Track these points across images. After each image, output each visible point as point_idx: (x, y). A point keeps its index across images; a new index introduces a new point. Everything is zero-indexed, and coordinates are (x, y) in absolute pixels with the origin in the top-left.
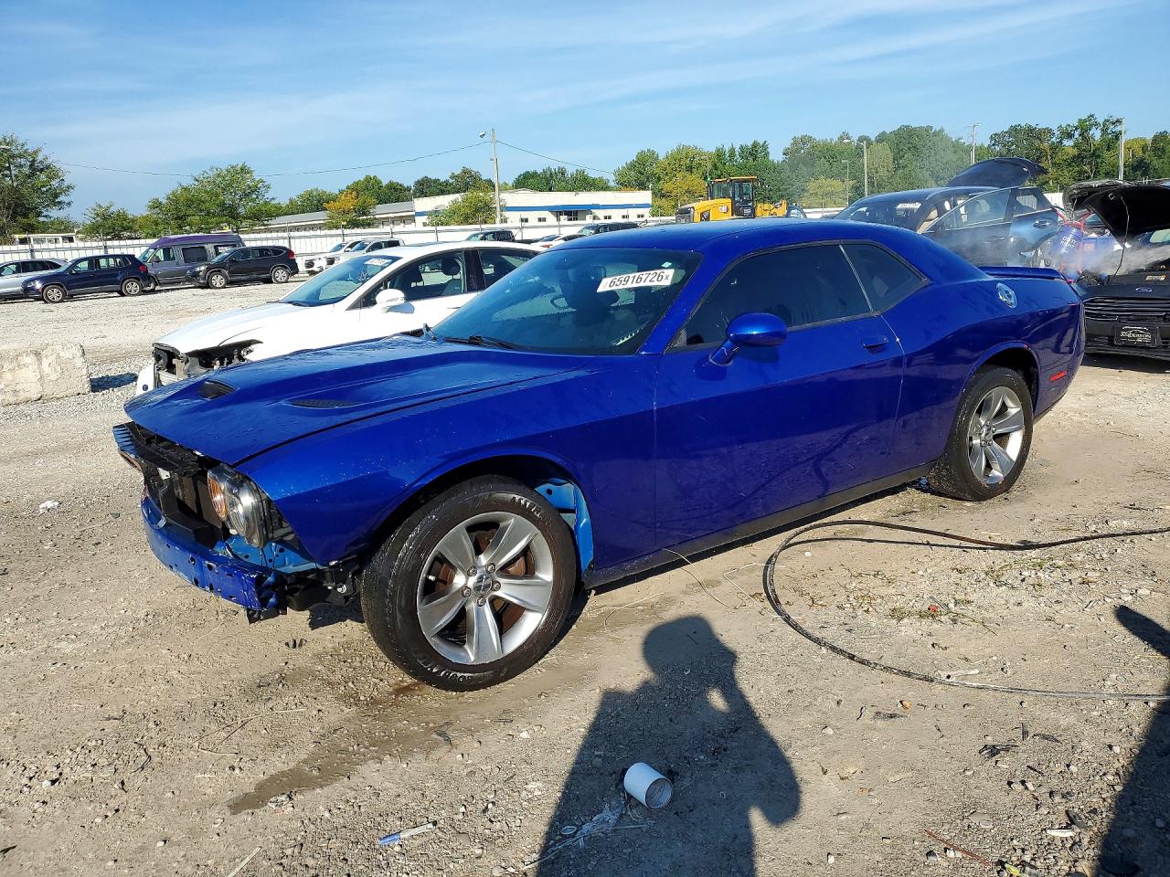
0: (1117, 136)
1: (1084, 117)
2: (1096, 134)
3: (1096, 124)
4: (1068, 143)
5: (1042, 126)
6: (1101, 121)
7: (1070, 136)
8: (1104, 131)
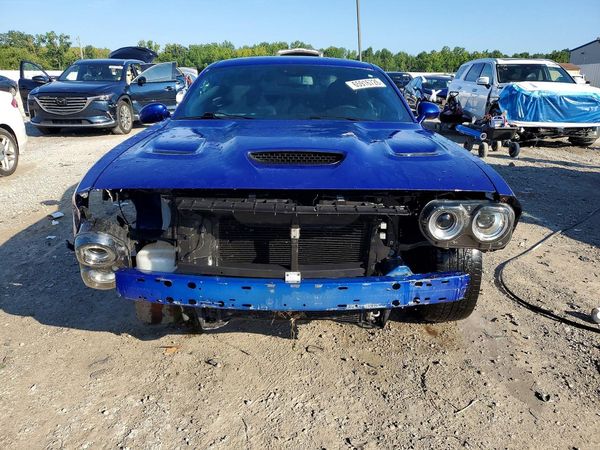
0: (68, 45)
1: (49, 32)
2: (57, 42)
3: (56, 37)
4: (43, 45)
5: (27, 33)
6: (58, 35)
7: (44, 41)
8: (61, 41)
